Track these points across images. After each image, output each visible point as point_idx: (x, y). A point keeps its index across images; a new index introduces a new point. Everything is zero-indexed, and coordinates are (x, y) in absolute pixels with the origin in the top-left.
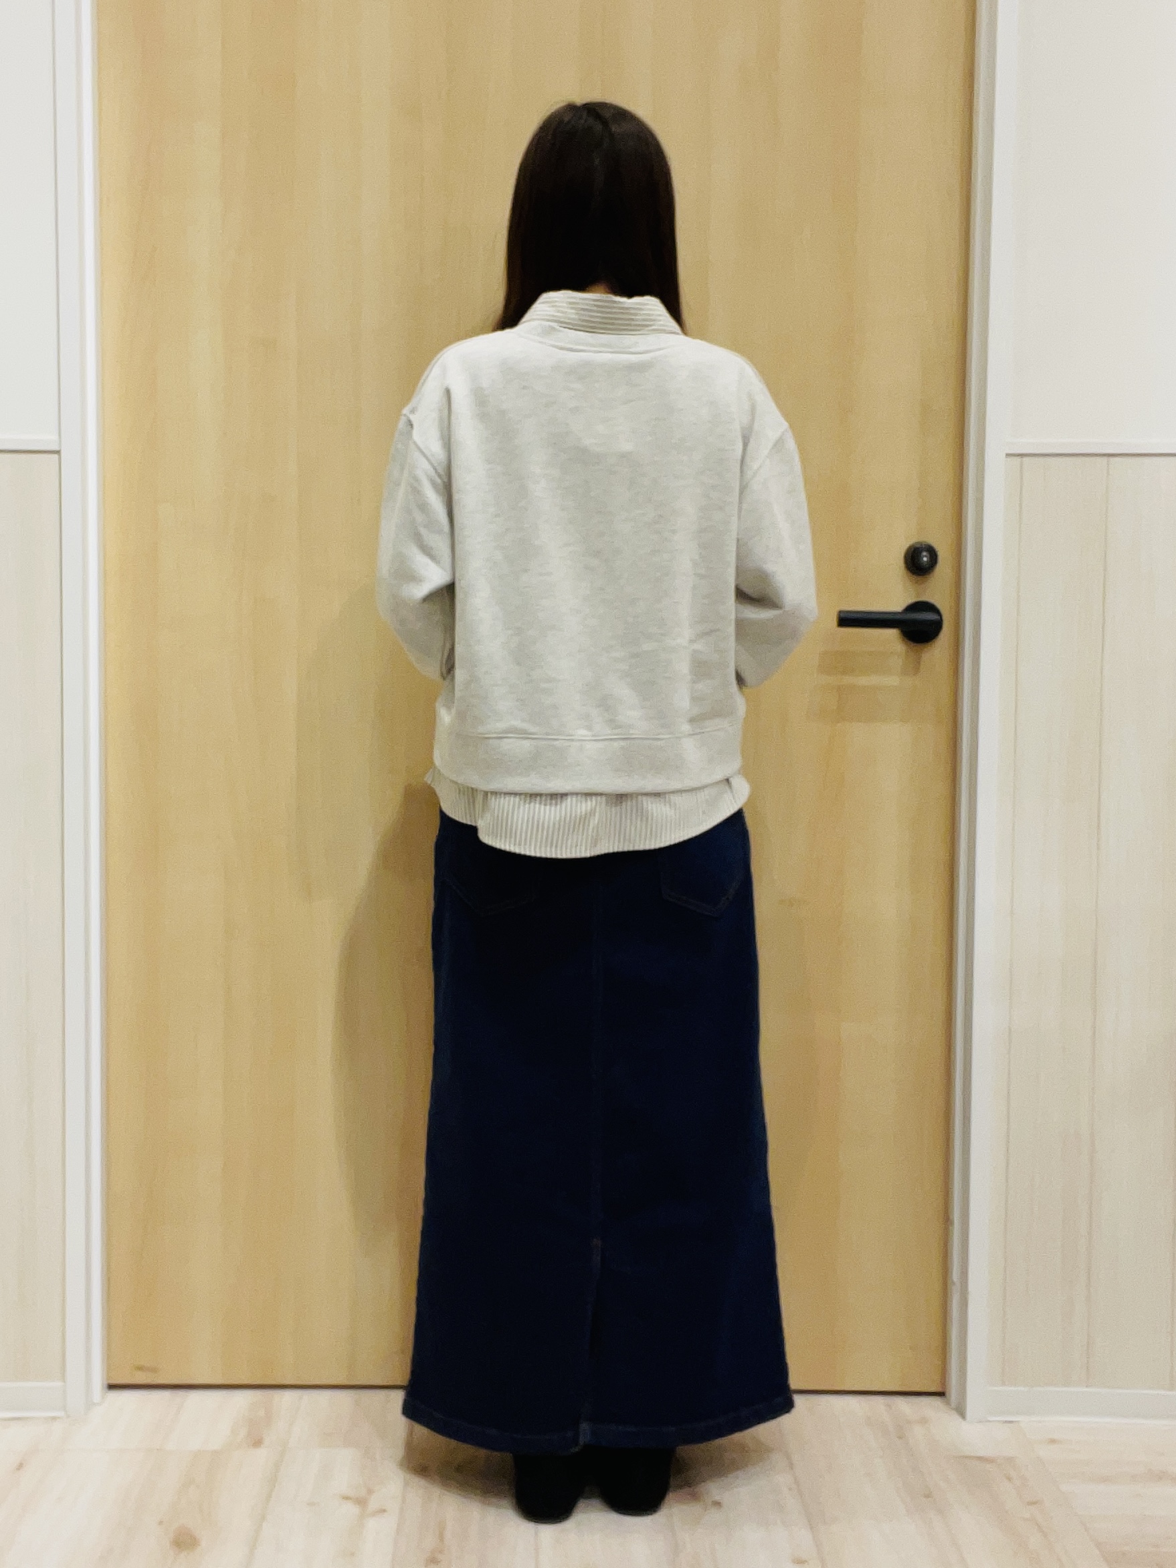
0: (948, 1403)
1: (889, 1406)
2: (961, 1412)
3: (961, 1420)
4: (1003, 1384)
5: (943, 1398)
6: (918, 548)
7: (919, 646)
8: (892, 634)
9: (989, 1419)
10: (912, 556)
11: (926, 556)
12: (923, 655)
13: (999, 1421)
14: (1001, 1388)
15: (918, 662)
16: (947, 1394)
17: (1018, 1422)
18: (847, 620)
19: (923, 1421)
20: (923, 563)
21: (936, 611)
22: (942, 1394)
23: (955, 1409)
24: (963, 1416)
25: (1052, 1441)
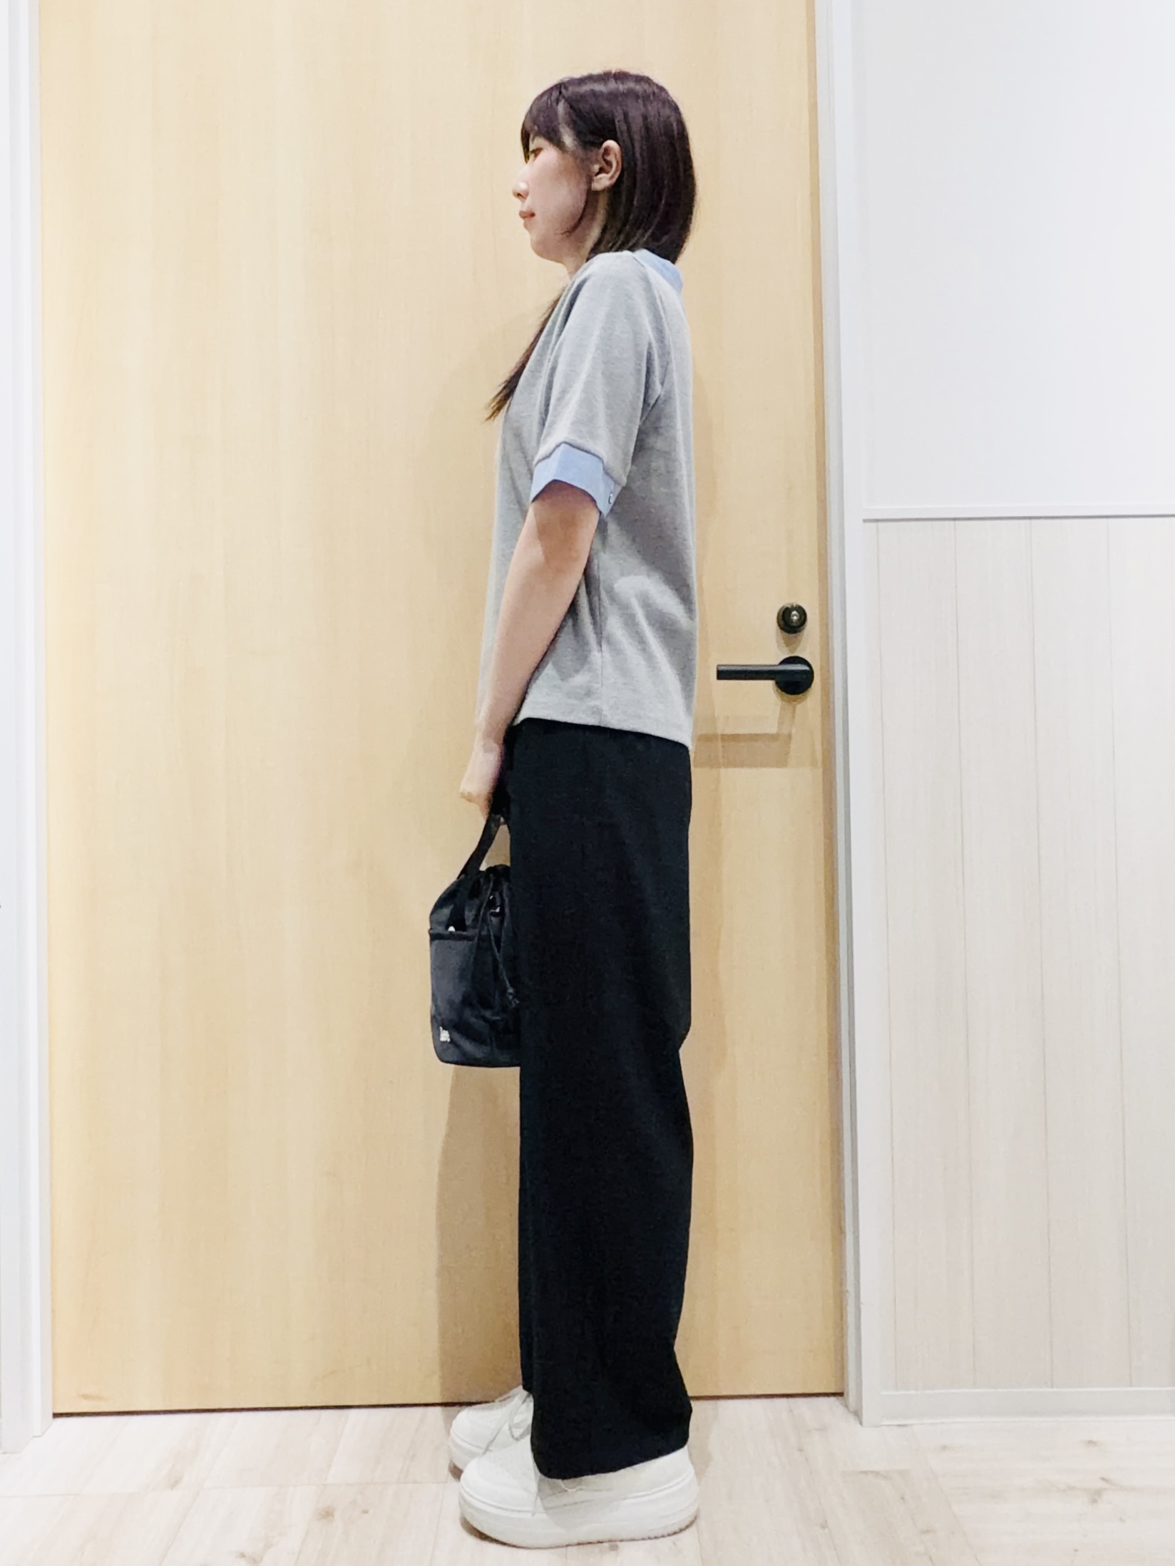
0: (846, 1406)
1: (791, 1411)
2: (857, 1414)
3: (859, 1426)
4: (897, 1389)
5: (840, 1398)
6: (787, 609)
7: (793, 697)
8: (769, 685)
9: (883, 1423)
10: (783, 615)
11: (795, 615)
12: (797, 705)
13: (893, 1425)
14: (894, 1393)
15: (794, 712)
16: (845, 1395)
17: (911, 1425)
18: (723, 674)
19: (823, 1429)
20: (792, 622)
21: (809, 665)
22: (840, 1394)
23: (853, 1412)
24: (861, 1424)
25: (944, 1448)
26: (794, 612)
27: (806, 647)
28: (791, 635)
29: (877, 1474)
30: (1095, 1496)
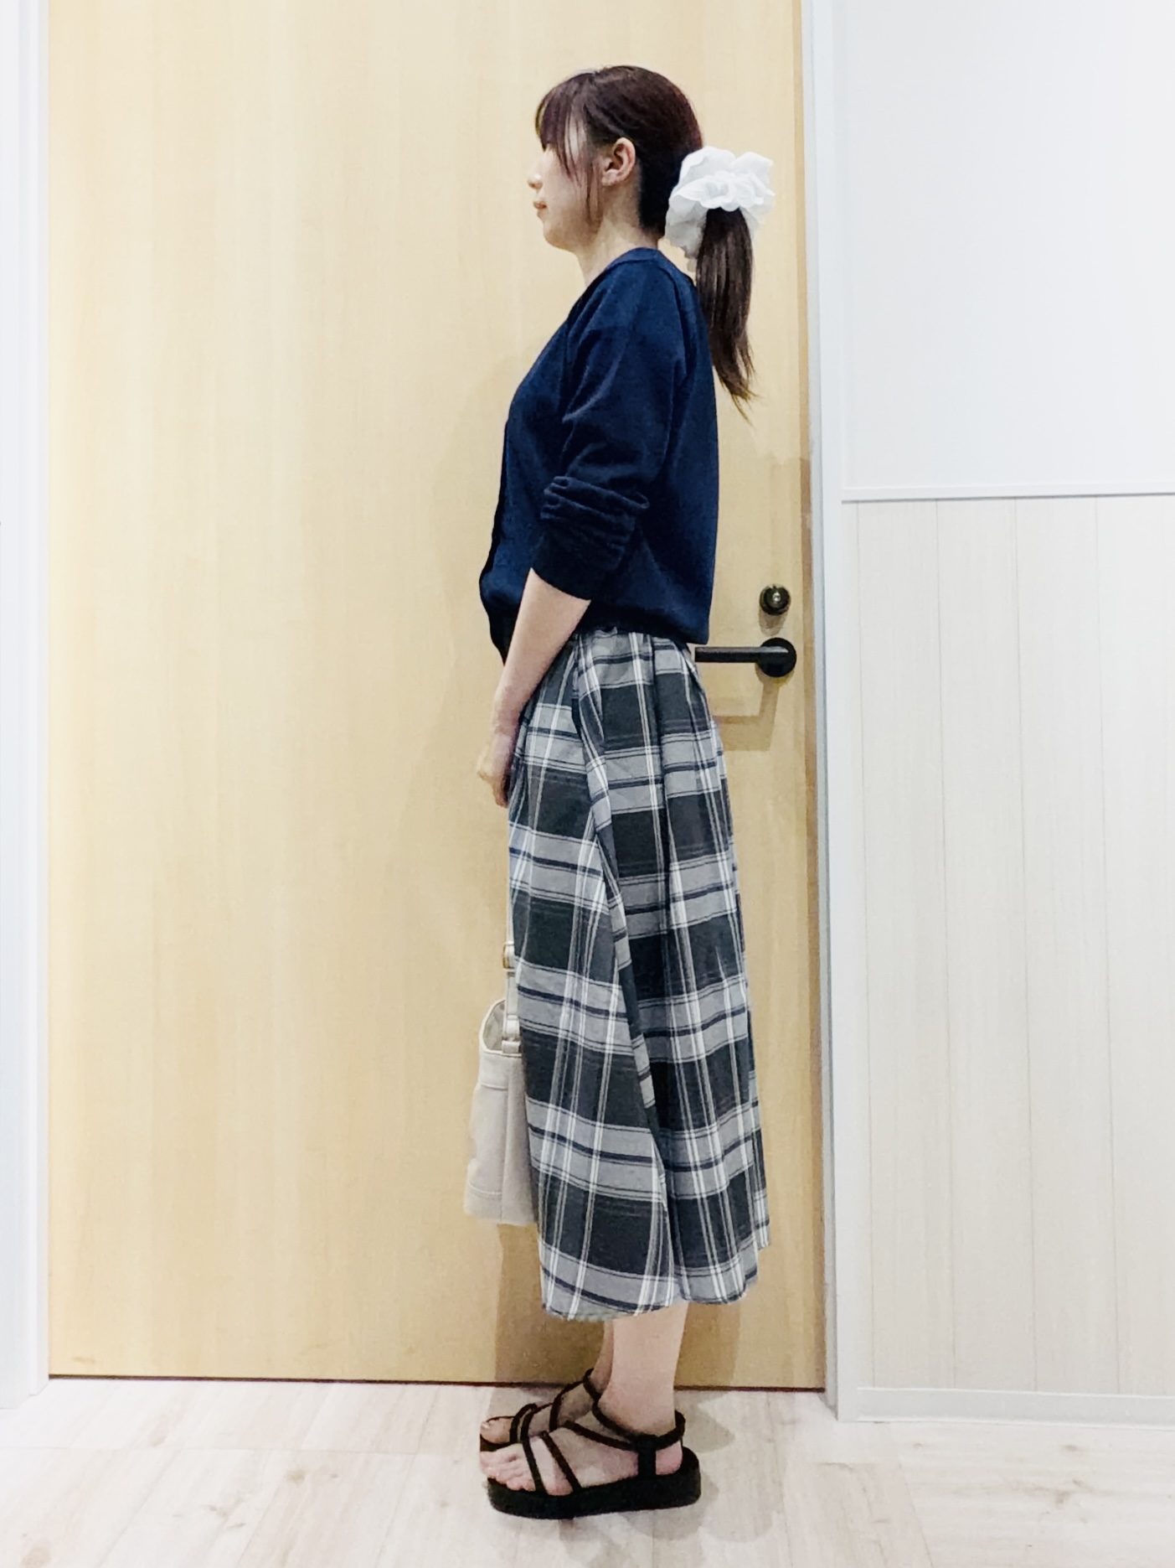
0: (824, 1400)
2: (834, 1409)
3: (833, 1418)
4: (874, 1385)
5: (822, 1393)
6: (769, 591)
7: (775, 679)
8: (752, 666)
9: (860, 1420)
10: (765, 597)
11: (778, 597)
12: (781, 689)
13: (870, 1422)
14: (871, 1389)
15: (776, 693)
16: (825, 1391)
17: (888, 1423)
18: (704, 657)
19: (796, 1421)
20: (772, 601)
21: (792, 647)
22: (820, 1390)
23: (831, 1408)
24: (836, 1416)
25: (918, 1445)
26: (777, 594)
27: (789, 629)
28: (773, 617)
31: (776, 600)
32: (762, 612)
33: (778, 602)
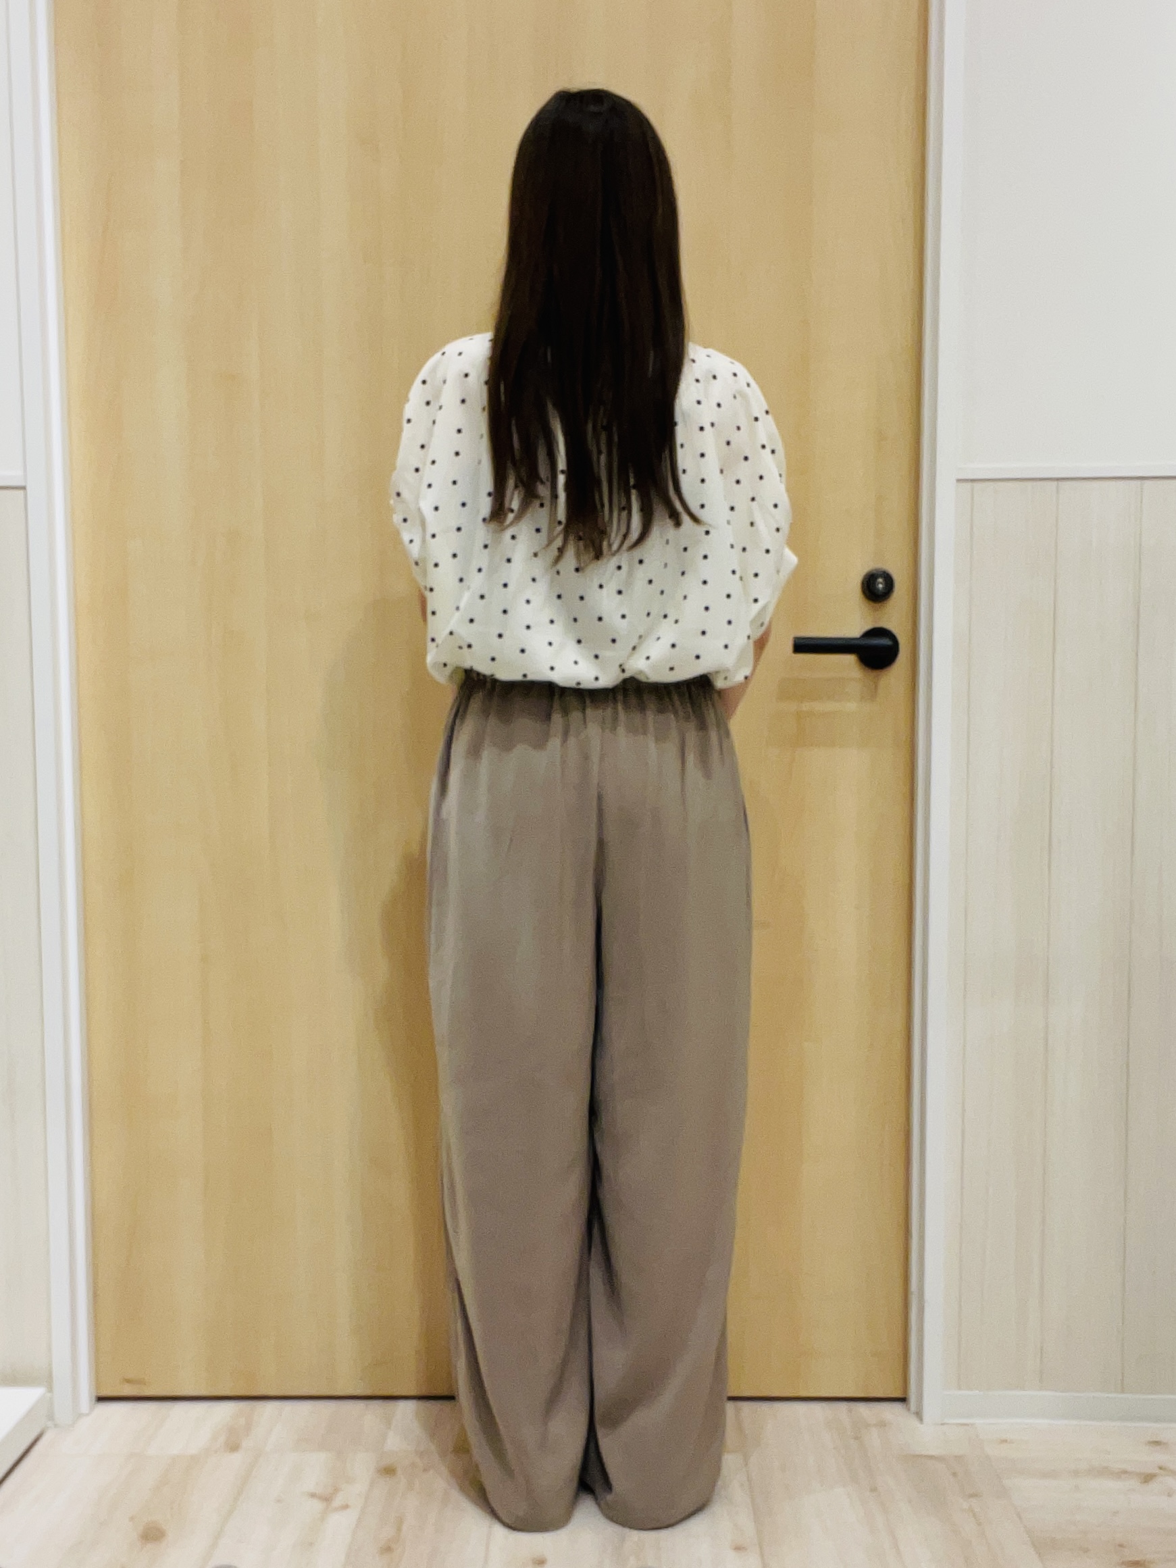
0: (907, 1409)
2: (919, 1415)
3: (918, 1423)
4: (960, 1389)
5: (903, 1403)
6: (874, 575)
7: (875, 673)
8: (850, 660)
9: (945, 1421)
10: (868, 582)
11: (878, 583)
12: (879, 681)
13: (954, 1424)
14: (957, 1392)
15: (875, 688)
16: (907, 1399)
17: (972, 1425)
18: (803, 646)
19: (882, 1424)
20: (878, 590)
21: (893, 637)
22: (903, 1400)
23: (914, 1413)
24: (921, 1419)
25: (1005, 1441)
26: (880, 580)
27: (892, 617)
28: (877, 605)
29: (931, 1457)
30: (1148, 1478)
31: (881, 586)
32: (862, 596)
33: (883, 588)
